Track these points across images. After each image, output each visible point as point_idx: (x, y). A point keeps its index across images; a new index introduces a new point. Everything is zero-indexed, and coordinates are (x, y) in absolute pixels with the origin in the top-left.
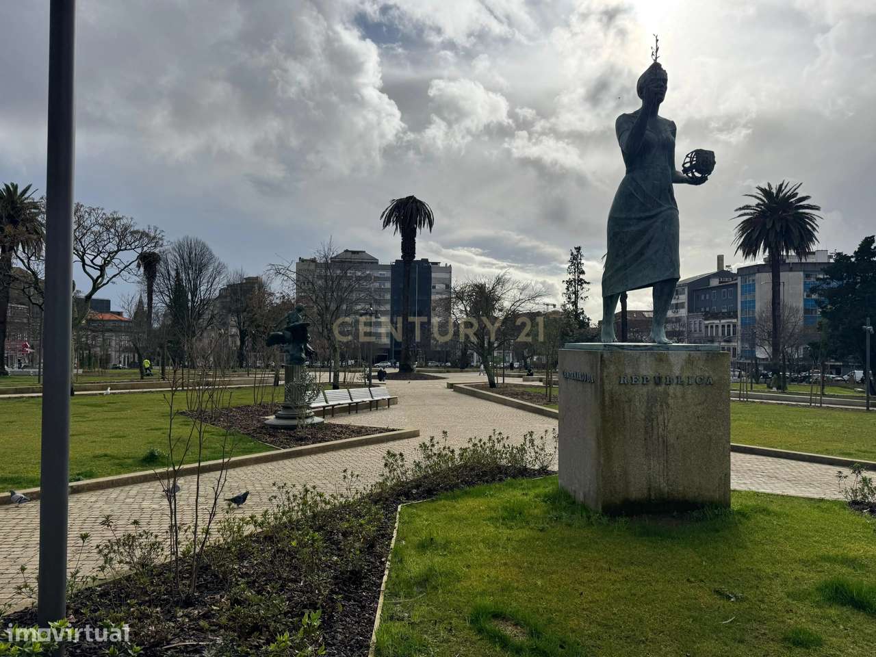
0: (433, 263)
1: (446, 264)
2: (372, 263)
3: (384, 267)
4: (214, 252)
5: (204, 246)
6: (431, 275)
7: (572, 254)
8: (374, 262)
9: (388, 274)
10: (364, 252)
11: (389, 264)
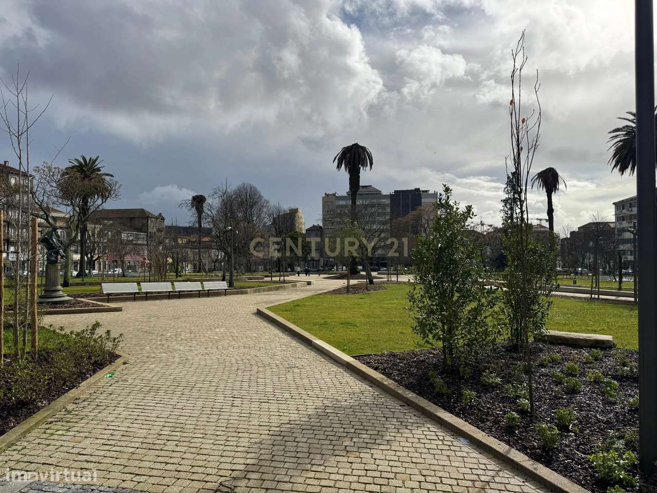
0: (423, 191)
1: (435, 191)
2: (376, 194)
3: (385, 197)
4: (262, 194)
5: (255, 190)
6: (421, 200)
7: (508, 178)
8: (377, 193)
9: (387, 201)
10: (371, 186)
11: (389, 194)
